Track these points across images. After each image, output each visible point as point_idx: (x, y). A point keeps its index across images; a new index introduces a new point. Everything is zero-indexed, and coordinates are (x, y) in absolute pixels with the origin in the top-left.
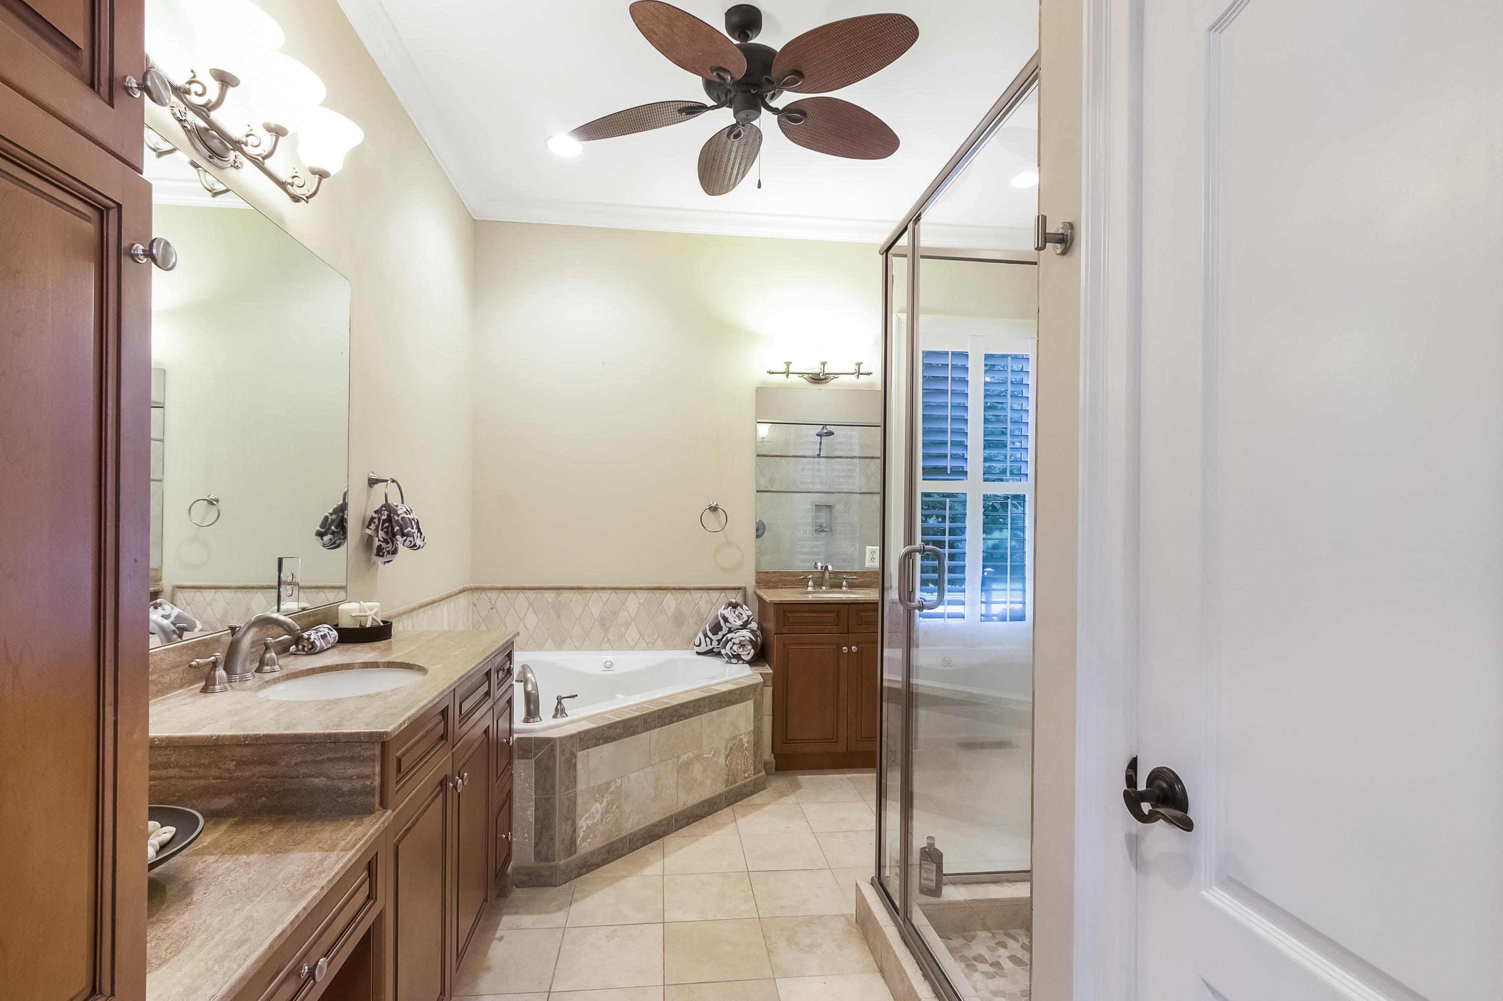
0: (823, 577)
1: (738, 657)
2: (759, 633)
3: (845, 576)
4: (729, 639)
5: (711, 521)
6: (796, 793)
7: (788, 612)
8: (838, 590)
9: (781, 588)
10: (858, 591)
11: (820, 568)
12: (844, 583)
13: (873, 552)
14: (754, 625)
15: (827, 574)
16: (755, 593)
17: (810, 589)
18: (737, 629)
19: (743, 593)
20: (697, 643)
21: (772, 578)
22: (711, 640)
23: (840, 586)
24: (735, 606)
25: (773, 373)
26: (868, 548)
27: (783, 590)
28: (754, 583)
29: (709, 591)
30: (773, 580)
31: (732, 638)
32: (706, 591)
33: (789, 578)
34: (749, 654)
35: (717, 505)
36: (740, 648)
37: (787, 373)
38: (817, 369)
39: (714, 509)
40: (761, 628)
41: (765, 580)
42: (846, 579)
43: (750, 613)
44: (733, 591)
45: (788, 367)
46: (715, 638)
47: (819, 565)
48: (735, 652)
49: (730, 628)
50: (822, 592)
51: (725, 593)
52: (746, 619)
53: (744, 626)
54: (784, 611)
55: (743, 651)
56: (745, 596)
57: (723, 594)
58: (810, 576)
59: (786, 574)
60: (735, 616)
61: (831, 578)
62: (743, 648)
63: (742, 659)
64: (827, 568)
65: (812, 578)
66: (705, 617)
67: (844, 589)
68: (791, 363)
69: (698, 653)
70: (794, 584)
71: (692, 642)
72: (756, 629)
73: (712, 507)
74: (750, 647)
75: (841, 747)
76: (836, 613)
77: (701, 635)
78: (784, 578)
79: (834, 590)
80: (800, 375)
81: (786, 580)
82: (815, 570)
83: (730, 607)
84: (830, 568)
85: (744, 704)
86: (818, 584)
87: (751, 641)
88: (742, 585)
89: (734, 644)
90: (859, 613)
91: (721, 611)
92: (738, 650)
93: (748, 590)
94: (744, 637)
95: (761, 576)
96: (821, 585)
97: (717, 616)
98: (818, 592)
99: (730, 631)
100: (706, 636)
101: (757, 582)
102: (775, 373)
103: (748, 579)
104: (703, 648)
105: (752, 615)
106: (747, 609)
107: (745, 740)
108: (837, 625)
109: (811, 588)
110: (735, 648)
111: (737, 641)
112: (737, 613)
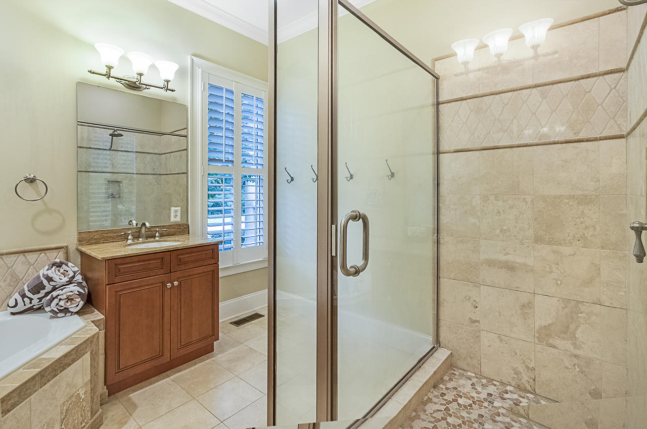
0: (139, 232)
1: (66, 311)
2: (84, 284)
3: (157, 230)
4: (54, 296)
5: (27, 191)
6: (134, 415)
7: (119, 265)
8: (152, 239)
9: (104, 243)
10: (170, 239)
11: (135, 225)
12: (157, 234)
13: (176, 211)
14: (79, 278)
15: (143, 229)
16: (78, 250)
17: (129, 242)
18: (63, 285)
19: (65, 251)
20: (12, 303)
21: (94, 236)
22: (31, 299)
23: (155, 237)
24: (59, 265)
25: (93, 73)
26: (173, 208)
27: (105, 244)
28: (76, 241)
29: (26, 254)
30: (95, 237)
31: (59, 295)
32: (21, 255)
33: (110, 235)
34: (77, 306)
35: (34, 176)
36: (67, 302)
37: (108, 76)
38: (133, 77)
39: (32, 181)
40: (85, 278)
41: (86, 238)
42: (158, 231)
43: (76, 269)
44: (54, 251)
45: (110, 70)
46: (35, 297)
47: (134, 222)
48: (62, 307)
49: (54, 286)
50: (140, 243)
51: (45, 253)
52: (72, 274)
53: (70, 282)
54: (116, 265)
55: (71, 305)
56: (67, 253)
57: (43, 255)
58: (130, 232)
59: (107, 232)
60: (59, 274)
61: (146, 231)
62: (71, 302)
63: (70, 312)
64: (144, 224)
65: (132, 233)
66: (21, 278)
67: (157, 238)
68: (113, 68)
69: (13, 314)
70: (114, 239)
71: (5, 304)
72: (81, 281)
73: (29, 179)
74: (78, 300)
75: (166, 358)
76: (161, 259)
77: (17, 296)
78: (106, 235)
79: (149, 240)
80: (117, 80)
81: (107, 237)
82: (131, 227)
83: (54, 267)
84: (147, 224)
85: (81, 359)
86: (137, 236)
87: (80, 294)
88: (64, 244)
89: (60, 300)
90: (179, 256)
91: (43, 271)
92: (65, 305)
93: (70, 248)
94: (72, 292)
95: (83, 235)
96: (138, 237)
97: (39, 277)
98: (137, 243)
99: (54, 289)
100: (23, 296)
101: (79, 241)
102: (95, 73)
103: (70, 239)
104: (21, 307)
105: (78, 271)
106: (73, 265)
107: (82, 392)
108: (162, 268)
109: (131, 241)
110: (62, 303)
111: (64, 297)
112: (62, 270)
